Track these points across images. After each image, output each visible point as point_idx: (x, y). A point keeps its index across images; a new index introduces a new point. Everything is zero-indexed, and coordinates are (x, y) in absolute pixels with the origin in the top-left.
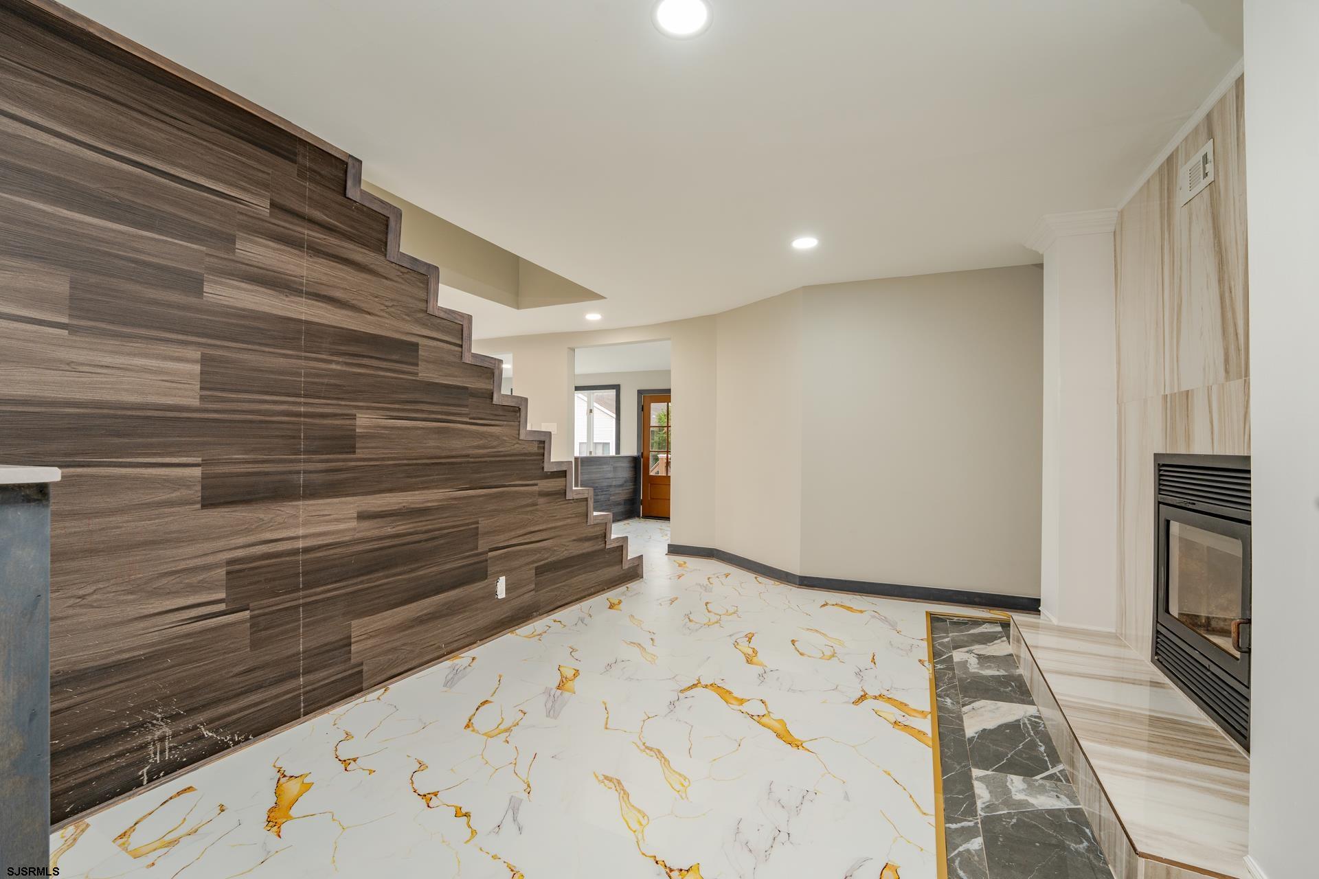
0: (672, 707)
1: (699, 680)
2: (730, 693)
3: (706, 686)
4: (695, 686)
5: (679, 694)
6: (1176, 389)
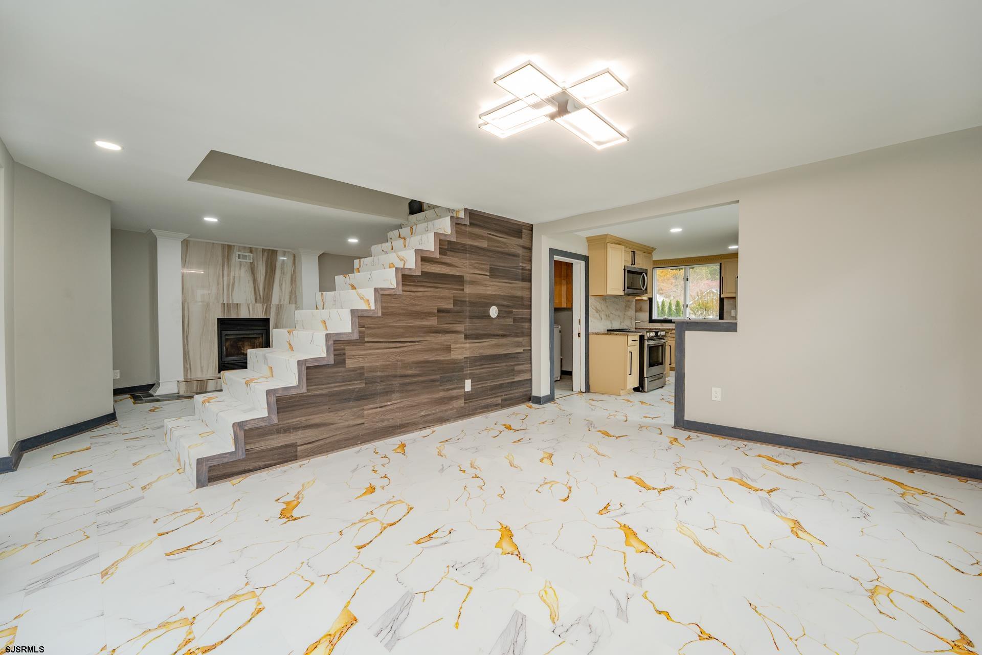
6: (231, 302)
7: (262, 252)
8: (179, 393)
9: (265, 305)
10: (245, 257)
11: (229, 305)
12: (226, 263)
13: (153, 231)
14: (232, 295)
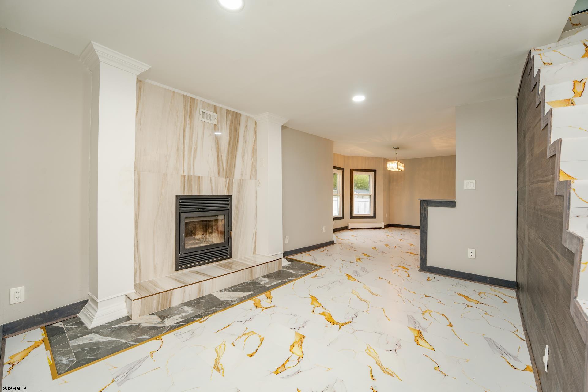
0: (356, 315)
1: (340, 328)
2: (326, 318)
3: (337, 323)
4: (343, 325)
5: (352, 321)
6: (192, 174)
7: (227, 113)
8: (128, 318)
9: (228, 179)
10: (209, 117)
11: (189, 177)
12: (188, 122)
13: (95, 47)
14: (193, 165)
